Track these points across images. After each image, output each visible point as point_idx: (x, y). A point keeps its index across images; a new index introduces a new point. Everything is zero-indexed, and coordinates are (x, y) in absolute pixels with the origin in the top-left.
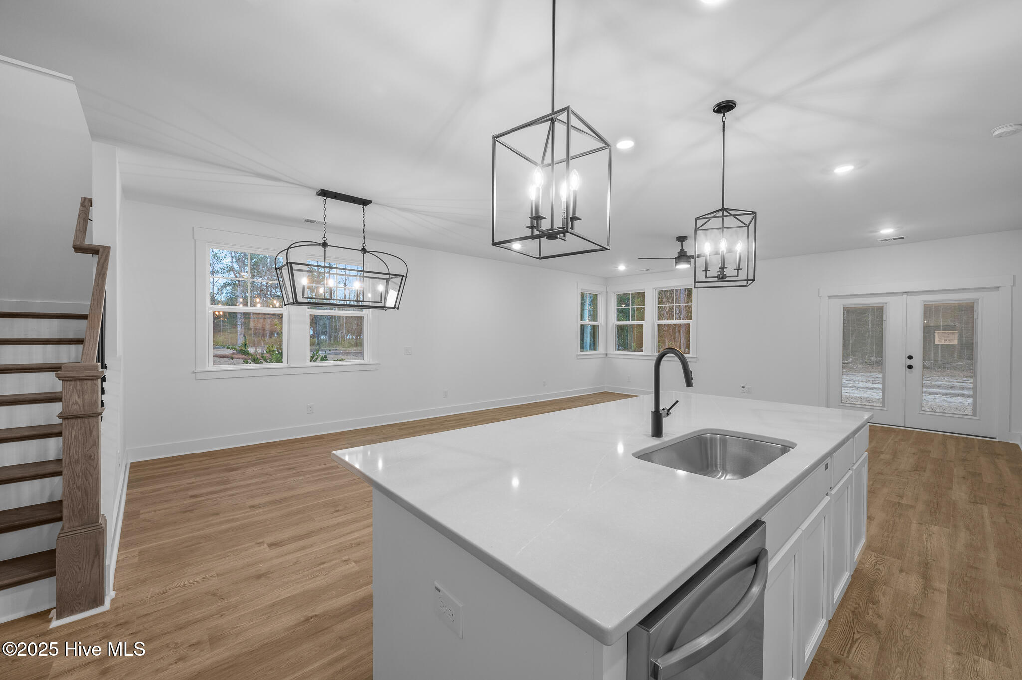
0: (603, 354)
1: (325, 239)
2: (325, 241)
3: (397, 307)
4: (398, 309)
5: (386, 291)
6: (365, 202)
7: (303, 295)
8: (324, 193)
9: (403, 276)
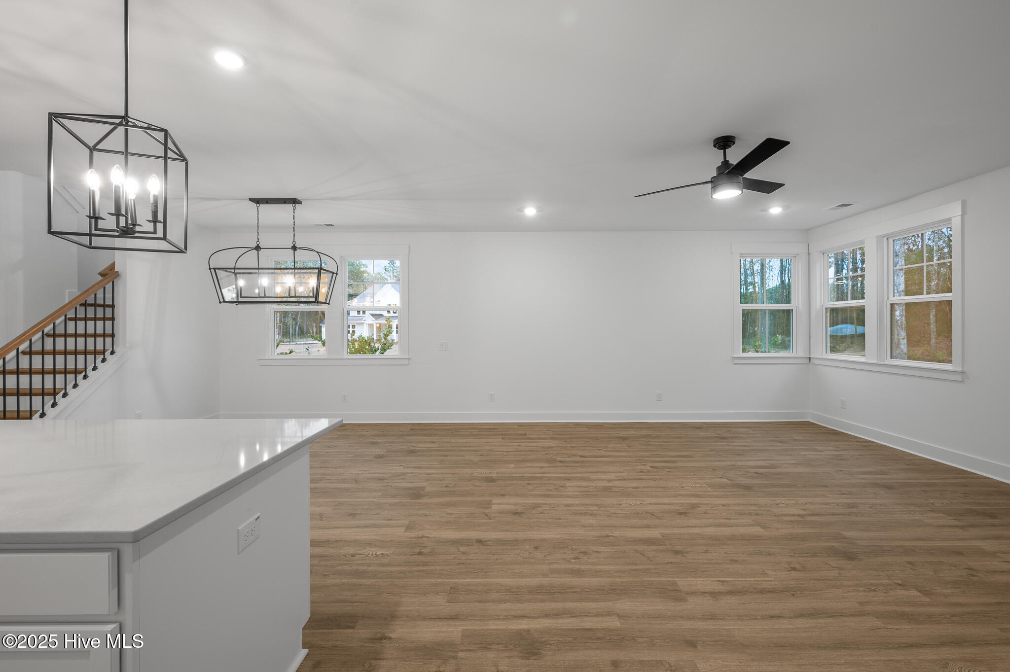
0: (801, 358)
1: (258, 243)
2: (258, 245)
3: (328, 302)
4: (329, 304)
5: (317, 285)
6: (295, 201)
7: (241, 294)
8: (258, 201)
9: (334, 273)
